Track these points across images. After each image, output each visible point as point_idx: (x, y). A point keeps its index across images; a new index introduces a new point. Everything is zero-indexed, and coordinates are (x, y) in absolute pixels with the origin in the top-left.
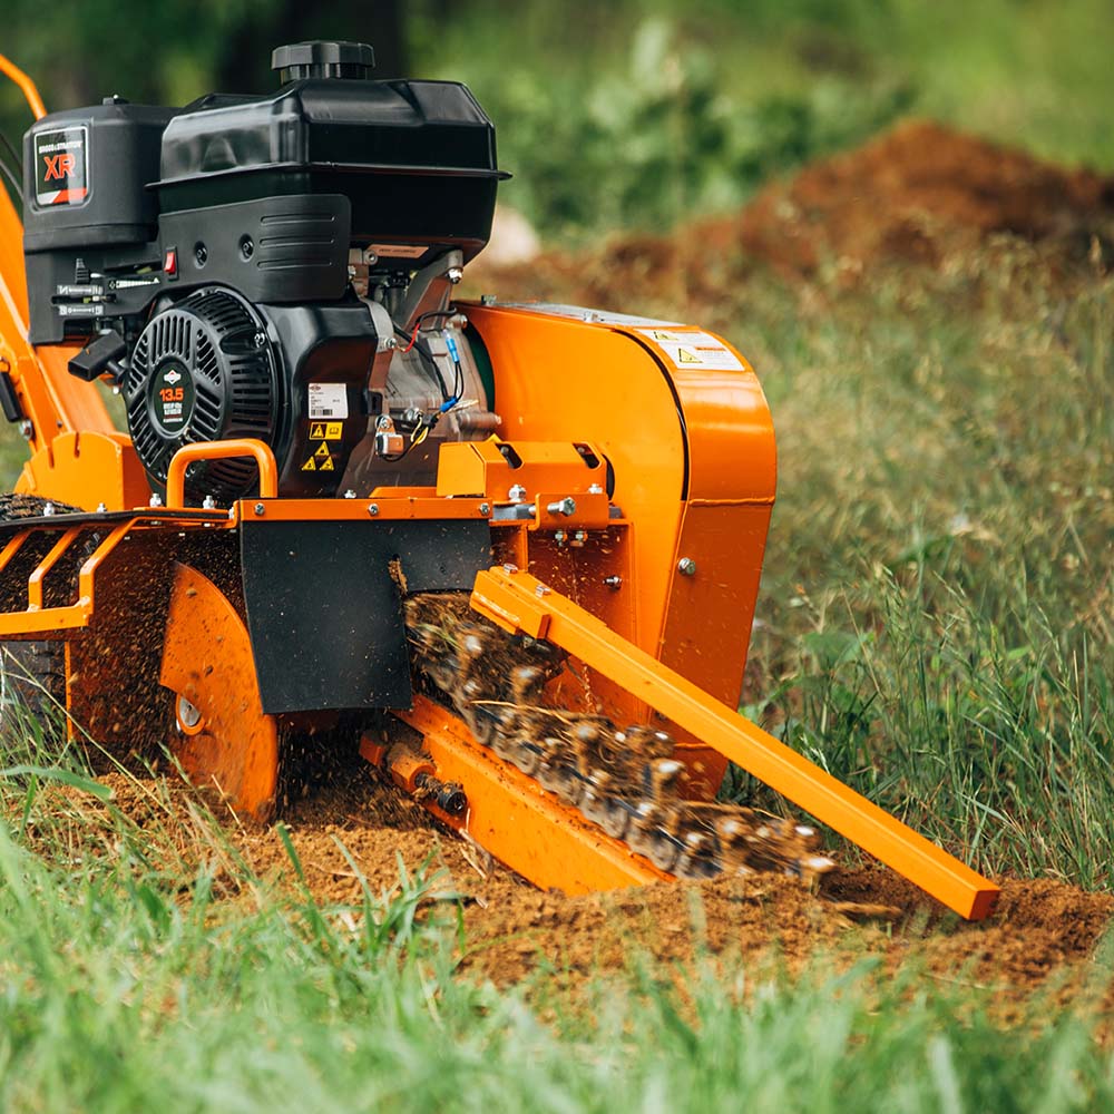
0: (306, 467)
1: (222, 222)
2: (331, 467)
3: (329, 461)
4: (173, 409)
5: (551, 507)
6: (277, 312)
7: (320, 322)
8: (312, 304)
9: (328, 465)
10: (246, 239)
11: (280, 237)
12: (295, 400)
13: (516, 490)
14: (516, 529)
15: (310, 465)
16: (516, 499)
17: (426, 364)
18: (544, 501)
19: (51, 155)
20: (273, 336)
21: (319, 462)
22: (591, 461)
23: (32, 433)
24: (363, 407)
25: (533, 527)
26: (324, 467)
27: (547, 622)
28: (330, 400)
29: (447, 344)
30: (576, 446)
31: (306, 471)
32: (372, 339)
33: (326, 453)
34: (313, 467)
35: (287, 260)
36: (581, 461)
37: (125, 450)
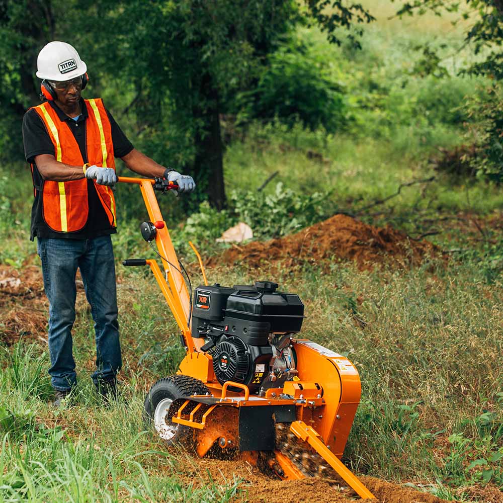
0: (253, 382)
1: (240, 323)
3: (259, 381)
4: (224, 364)
5: (310, 402)
6: (251, 347)
7: (260, 351)
8: (259, 346)
10: (245, 329)
11: (254, 331)
12: (253, 368)
13: (301, 396)
14: (300, 406)
15: (255, 382)
16: (301, 398)
17: (283, 358)
18: (308, 400)
19: (201, 296)
20: (249, 352)
21: (257, 381)
22: (318, 388)
23: (187, 349)
24: (268, 369)
25: (305, 406)
26: (258, 383)
27: (308, 438)
28: (260, 368)
29: (288, 353)
30: (316, 384)
32: (272, 354)
33: (258, 379)
35: (255, 336)
36: (316, 388)
37: (210, 360)
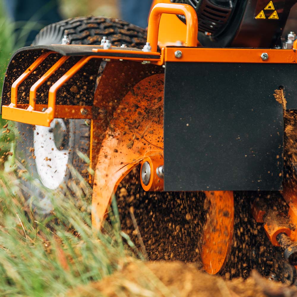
0: (258, 17)
2: (276, 17)
3: (275, 13)
9: (275, 16)
15: (261, 15)
21: (268, 14)
26: (271, 17)
31: (258, 20)
33: (273, 8)
34: (263, 17)
